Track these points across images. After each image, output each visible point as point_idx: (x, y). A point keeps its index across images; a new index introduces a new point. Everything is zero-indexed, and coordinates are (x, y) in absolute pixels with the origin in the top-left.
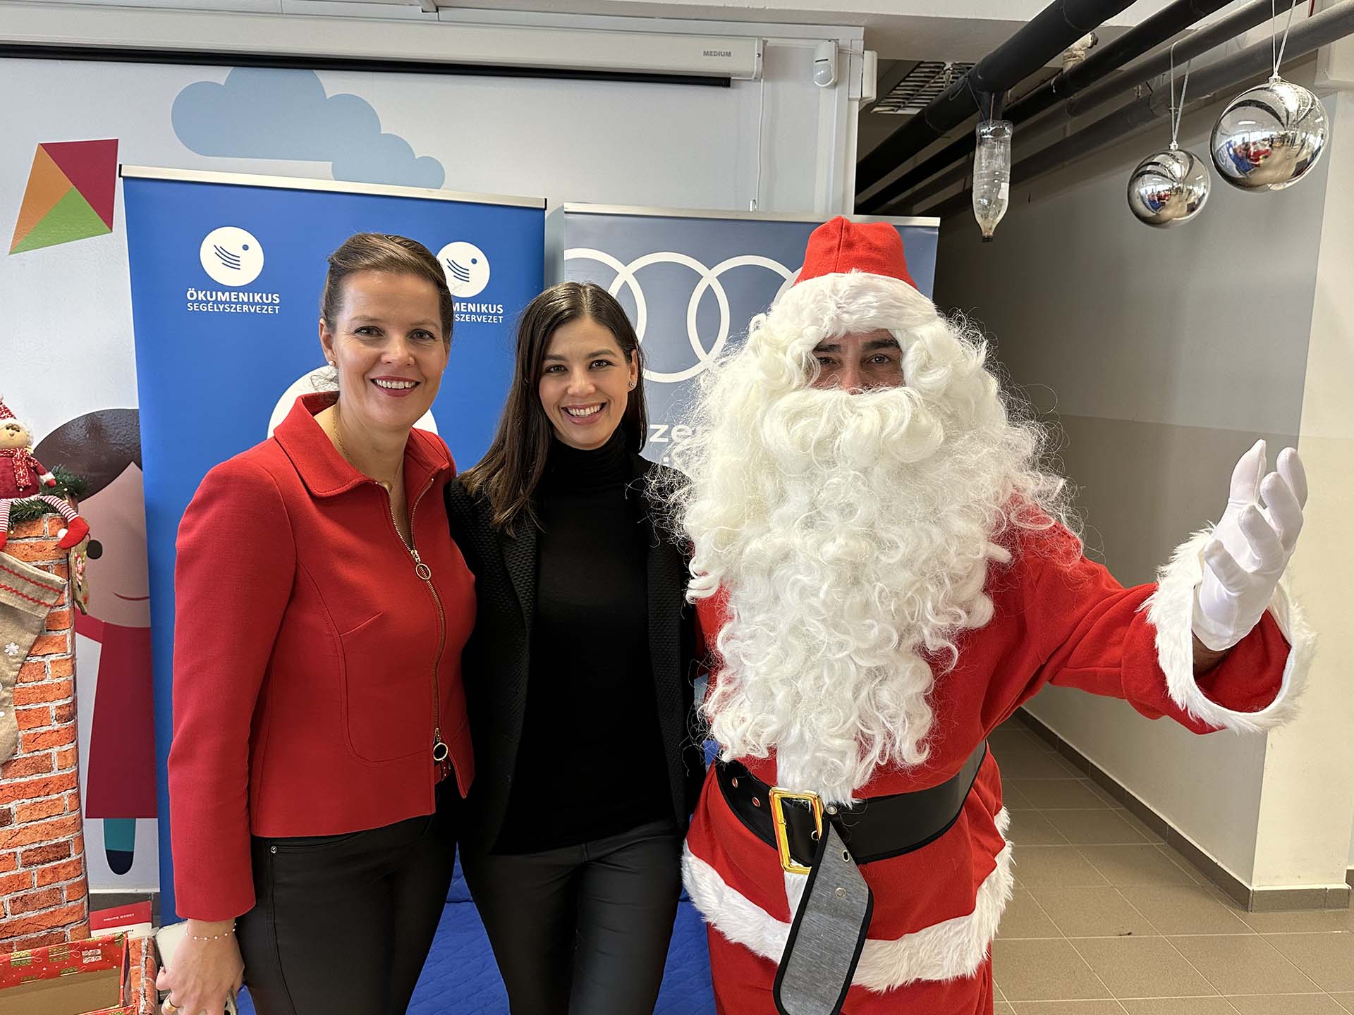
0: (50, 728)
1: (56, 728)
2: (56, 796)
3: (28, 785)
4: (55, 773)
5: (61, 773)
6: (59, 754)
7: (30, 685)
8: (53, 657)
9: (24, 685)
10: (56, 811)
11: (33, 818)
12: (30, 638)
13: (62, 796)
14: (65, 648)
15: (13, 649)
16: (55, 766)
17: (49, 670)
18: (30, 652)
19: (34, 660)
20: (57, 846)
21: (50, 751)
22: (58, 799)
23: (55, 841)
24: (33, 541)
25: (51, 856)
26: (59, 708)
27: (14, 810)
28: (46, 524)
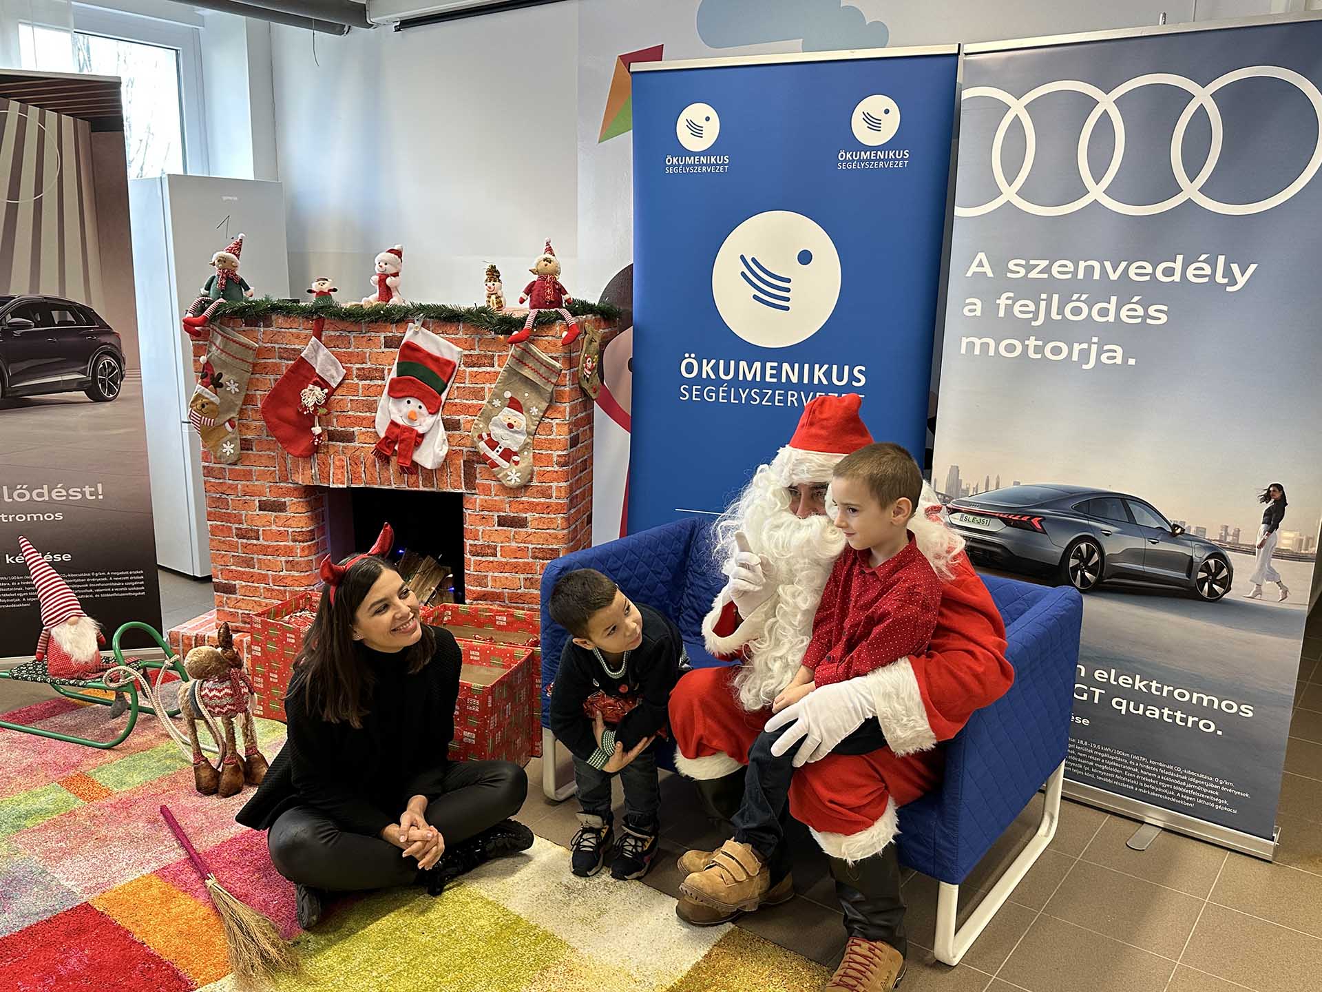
0: (552, 469)
1: (556, 470)
2: (553, 516)
3: (538, 504)
4: (553, 500)
5: (557, 501)
6: (557, 487)
7: (543, 437)
8: (557, 421)
9: (540, 437)
10: (552, 527)
11: (540, 527)
12: (544, 405)
13: (557, 517)
14: (565, 416)
15: (534, 410)
16: (554, 495)
17: (555, 429)
18: (544, 414)
19: (547, 420)
20: (551, 549)
21: (551, 484)
22: (554, 518)
23: (551, 547)
24: (550, 338)
25: (548, 556)
26: (559, 456)
27: (529, 519)
28: (557, 327)
